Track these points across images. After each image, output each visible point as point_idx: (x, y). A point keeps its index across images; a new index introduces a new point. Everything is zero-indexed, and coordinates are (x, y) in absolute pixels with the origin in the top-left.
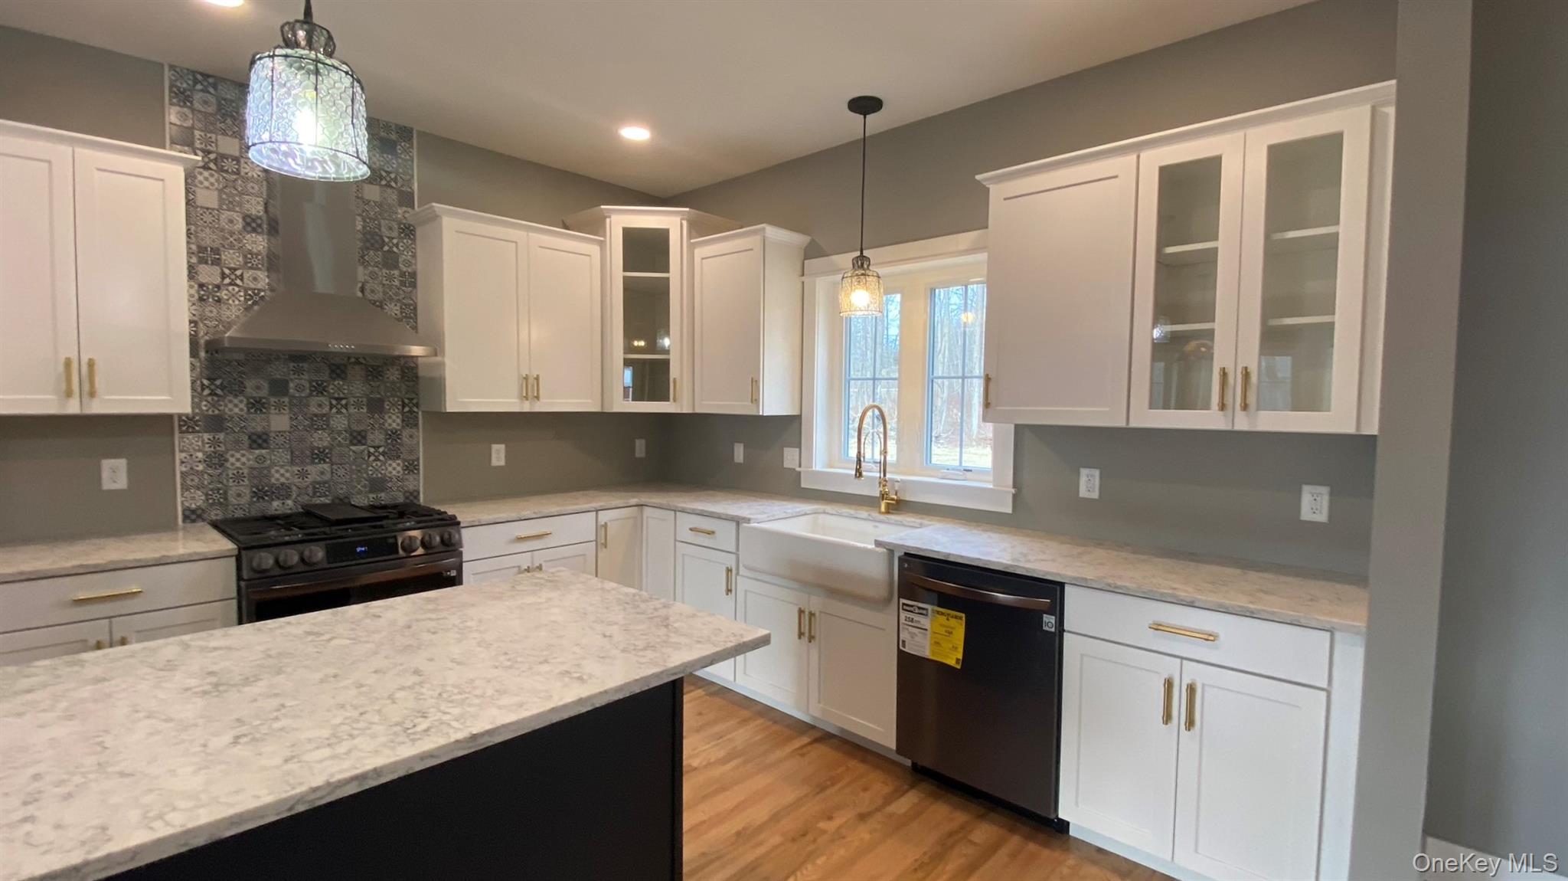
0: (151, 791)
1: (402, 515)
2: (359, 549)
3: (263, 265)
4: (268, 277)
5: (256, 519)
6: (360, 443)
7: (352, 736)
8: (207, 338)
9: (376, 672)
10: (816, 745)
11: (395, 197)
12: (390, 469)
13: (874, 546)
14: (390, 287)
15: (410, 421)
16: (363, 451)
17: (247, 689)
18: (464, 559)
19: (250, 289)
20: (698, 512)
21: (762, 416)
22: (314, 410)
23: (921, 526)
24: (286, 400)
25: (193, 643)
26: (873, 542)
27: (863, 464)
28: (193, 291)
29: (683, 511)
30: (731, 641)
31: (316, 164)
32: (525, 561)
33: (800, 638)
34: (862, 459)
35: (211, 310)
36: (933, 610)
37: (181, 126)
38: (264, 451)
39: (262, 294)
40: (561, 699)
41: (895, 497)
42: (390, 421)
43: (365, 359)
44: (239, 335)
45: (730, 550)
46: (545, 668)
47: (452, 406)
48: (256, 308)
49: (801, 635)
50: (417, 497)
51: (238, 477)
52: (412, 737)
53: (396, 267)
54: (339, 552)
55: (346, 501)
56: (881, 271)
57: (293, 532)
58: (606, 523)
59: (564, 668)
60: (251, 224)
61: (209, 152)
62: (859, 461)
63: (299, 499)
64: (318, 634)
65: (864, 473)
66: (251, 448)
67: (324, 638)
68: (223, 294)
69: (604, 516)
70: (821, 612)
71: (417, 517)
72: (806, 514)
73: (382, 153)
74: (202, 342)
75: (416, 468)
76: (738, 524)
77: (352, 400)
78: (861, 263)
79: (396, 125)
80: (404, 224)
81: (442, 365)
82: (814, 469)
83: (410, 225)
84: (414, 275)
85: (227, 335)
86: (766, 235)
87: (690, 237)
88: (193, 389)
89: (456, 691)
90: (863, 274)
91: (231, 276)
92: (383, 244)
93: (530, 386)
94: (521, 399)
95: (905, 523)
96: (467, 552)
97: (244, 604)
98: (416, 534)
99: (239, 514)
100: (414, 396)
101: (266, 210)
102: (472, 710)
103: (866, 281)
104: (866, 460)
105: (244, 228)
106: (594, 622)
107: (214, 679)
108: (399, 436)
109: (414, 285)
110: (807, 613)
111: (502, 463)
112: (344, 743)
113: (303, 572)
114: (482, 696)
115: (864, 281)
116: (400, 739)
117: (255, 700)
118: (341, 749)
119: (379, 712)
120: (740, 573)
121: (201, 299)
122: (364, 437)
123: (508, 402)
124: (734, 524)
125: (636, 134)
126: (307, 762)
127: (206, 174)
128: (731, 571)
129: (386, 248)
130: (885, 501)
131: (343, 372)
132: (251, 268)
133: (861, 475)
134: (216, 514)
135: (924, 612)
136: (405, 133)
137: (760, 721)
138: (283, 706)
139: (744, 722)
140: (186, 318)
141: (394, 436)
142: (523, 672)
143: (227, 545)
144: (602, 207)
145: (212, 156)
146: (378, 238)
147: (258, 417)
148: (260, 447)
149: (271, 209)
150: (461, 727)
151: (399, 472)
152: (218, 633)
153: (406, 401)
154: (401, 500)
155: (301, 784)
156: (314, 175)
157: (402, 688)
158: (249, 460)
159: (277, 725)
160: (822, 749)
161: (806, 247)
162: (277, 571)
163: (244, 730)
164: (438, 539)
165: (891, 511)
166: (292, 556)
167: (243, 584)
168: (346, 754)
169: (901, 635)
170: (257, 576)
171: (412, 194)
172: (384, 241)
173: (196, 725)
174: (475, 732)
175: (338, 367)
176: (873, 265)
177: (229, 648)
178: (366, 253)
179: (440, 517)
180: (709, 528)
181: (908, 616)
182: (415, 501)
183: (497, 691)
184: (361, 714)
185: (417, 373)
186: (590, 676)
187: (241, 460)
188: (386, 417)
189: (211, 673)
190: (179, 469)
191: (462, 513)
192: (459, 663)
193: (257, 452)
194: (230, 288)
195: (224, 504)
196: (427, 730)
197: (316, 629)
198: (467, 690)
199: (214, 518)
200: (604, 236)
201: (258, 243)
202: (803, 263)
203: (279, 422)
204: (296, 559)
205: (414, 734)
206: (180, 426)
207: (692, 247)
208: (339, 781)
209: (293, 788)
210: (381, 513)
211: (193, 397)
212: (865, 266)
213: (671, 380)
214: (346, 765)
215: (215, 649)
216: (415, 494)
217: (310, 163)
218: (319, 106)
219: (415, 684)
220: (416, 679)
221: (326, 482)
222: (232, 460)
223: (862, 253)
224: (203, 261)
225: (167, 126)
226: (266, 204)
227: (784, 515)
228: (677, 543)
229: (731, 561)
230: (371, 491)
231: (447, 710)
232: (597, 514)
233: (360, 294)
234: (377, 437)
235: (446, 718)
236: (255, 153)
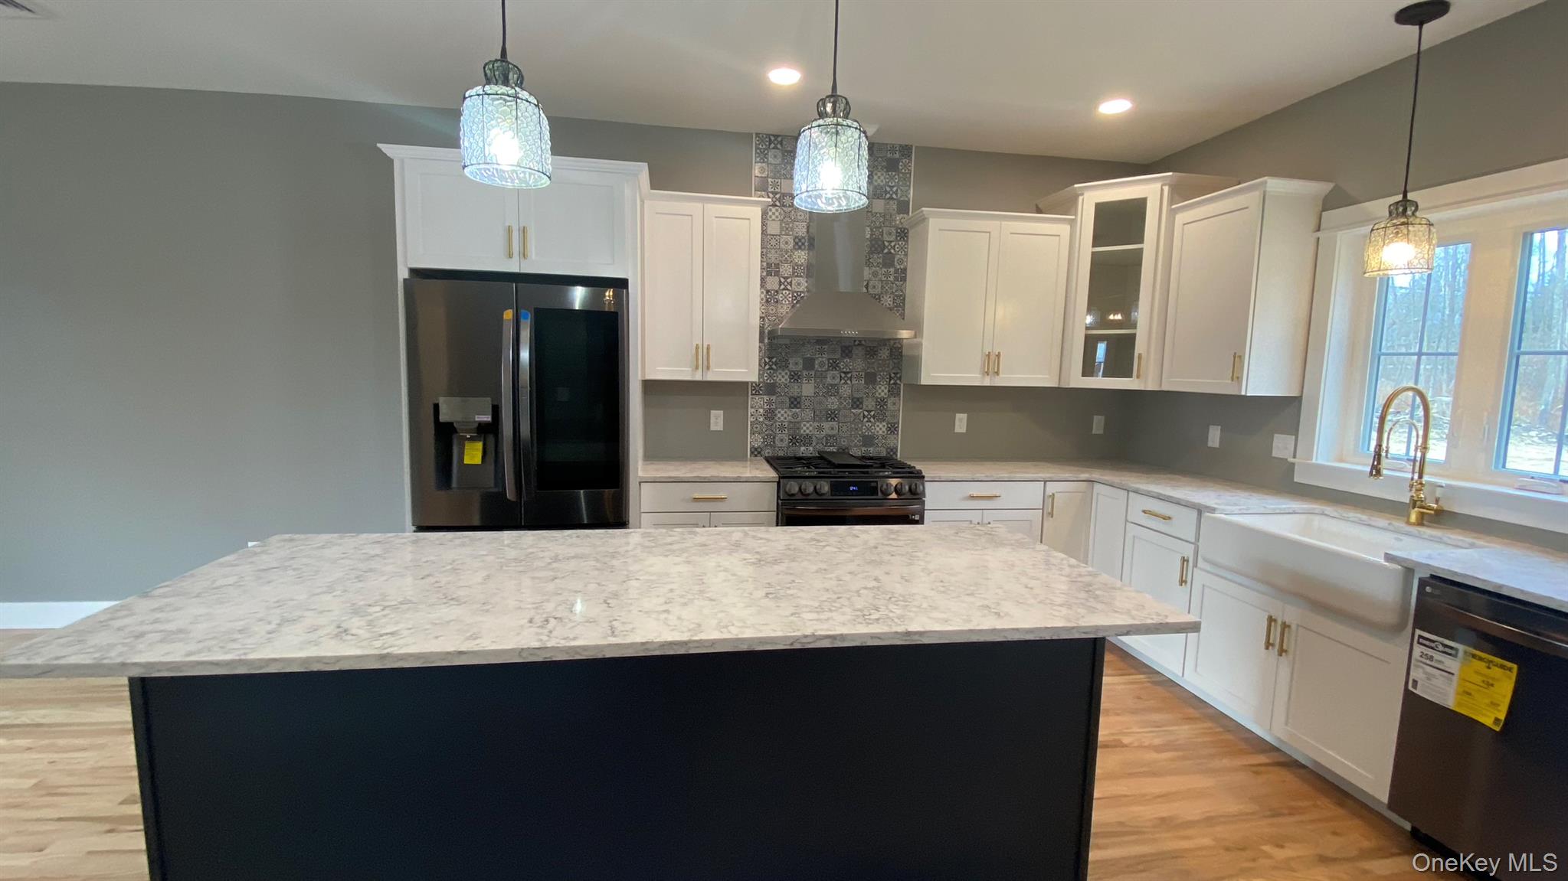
0: (722, 611)
1: (883, 466)
2: (851, 488)
3: (804, 273)
4: (807, 282)
5: (790, 458)
6: (858, 407)
7: (831, 611)
8: (769, 328)
9: (850, 573)
10: (1276, 769)
11: (895, 207)
12: (878, 429)
13: (1383, 561)
14: (887, 282)
15: (894, 392)
16: (860, 414)
17: (775, 566)
18: (926, 508)
19: (795, 292)
20: (1155, 495)
21: (1245, 397)
22: (829, 380)
23: (1472, 546)
24: (813, 373)
25: (750, 533)
26: (1383, 555)
27: (1384, 461)
28: (763, 296)
29: (1137, 491)
30: (1152, 619)
31: (834, 200)
32: (976, 516)
33: (1267, 648)
34: (1383, 454)
35: (772, 309)
36: (1465, 652)
37: (762, 177)
38: (797, 410)
39: (802, 295)
40: (978, 625)
41: (1435, 506)
42: (880, 391)
43: (865, 341)
44: (786, 326)
45: (1189, 540)
46: (971, 599)
47: (926, 380)
48: (798, 305)
49: (1268, 645)
50: (895, 453)
51: (782, 428)
52: (867, 621)
53: (892, 265)
54: (838, 488)
55: (846, 450)
56: (1433, 217)
57: (810, 470)
58: (1053, 494)
59: (986, 602)
60: (798, 244)
61: (776, 193)
62: (1378, 456)
63: (817, 447)
64: (818, 541)
65: (1385, 472)
66: (790, 407)
67: (821, 544)
68: (780, 297)
69: (1052, 488)
70: (1298, 626)
71: (893, 468)
72: (1294, 513)
73: (888, 171)
74: (766, 331)
75: (896, 429)
76: (1200, 513)
77: (854, 374)
78: (1404, 210)
79: (901, 145)
80: (901, 229)
81: (920, 345)
82: (1314, 461)
83: (905, 229)
84: (904, 270)
85: (780, 326)
86: (1268, 189)
87: (1172, 201)
88: (760, 366)
89: (901, 598)
90: (1403, 224)
91: (785, 283)
92: (885, 247)
93: (991, 363)
94: (983, 374)
95: (1445, 539)
96: (929, 501)
97: (780, 515)
98: (894, 482)
99: (781, 454)
100: (899, 371)
101: (808, 232)
102: (912, 614)
103: (1408, 230)
104: (1389, 456)
105: (794, 246)
106: (1020, 574)
107: (758, 556)
108: (885, 403)
109: (904, 279)
110: (1279, 622)
111: (964, 430)
112: (825, 613)
113: (814, 500)
114: (919, 607)
115: (1405, 231)
116: (860, 620)
117: (779, 574)
118: (822, 616)
119: (849, 599)
120: (1199, 565)
121: (767, 301)
122: (861, 403)
123: (972, 377)
124: (1194, 514)
125: (1115, 107)
126: (804, 619)
127: (774, 210)
128: (1188, 561)
129: (886, 251)
130: (1416, 509)
131: (850, 352)
132: (797, 276)
133: (1379, 473)
134: (768, 452)
135: (1453, 652)
136: (906, 150)
137: (1209, 724)
138: (793, 581)
139: (1189, 719)
140: (758, 314)
141: (882, 403)
142: (953, 598)
143: (771, 474)
144: (1076, 186)
145: (778, 196)
146: (880, 243)
147: (796, 386)
148: (796, 407)
149: (811, 230)
150: (899, 623)
151: (883, 432)
152: (763, 528)
153: (893, 375)
154: (884, 454)
155: (798, 630)
156: (832, 209)
157: (865, 588)
158: (788, 415)
159: (789, 592)
160: (1286, 775)
161: (1326, 196)
162: (800, 496)
163: (771, 590)
164: (907, 488)
165: (1425, 522)
166: (809, 486)
167: (780, 502)
168: (826, 620)
169: (1411, 673)
170: (788, 498)
171: (908, 202)
172: (884, 245)
173: (747, 581)
174: (909, 630)
175: (847, 347)
176: (1423, 209)
177: (768, 540)
178: (871, 256)
179: (908, 470)
180: (1168, 513)
181: (1425, 652)
182: (894, 456)
183: (930, 606)
184: (838, 598)
185: (901, 352)
186: (1007, 614)
187: (784, 415)
188: (878, 388)
189: (757, 553)
190: (751, 419)
191: (927, 470)
192: (906, 581)
193: (794, 410)
194: (784, 292)
195: (773, 446)
196: (878, 619)
197: (818, 538)
198: (910, 600)
199: (767, 455)
200: (1076, 214)
201: (801, 257)
202: (1321, 215)
203: (808, 389)
204: (811, 489)
205: (869, 619)
206: (752, 390)
207: (1172, 213)
208: (820, 635)
209: (794, 632)
210: (868, 462)
211: (760, 370)
212: (1409, 213)
213: (1136, 355)
214: (825, 626)
215: (761, 539)
216: (894, 450)
217: (829, 201)
218: (837, 159)
219: (874, 587)
220: (874, 584)
221: (834, 436)
222: (779, 415)
223: (1405, 196)
224: (769, 274)
225: (753, 177)
226: (808, 227)
227: (1262, 510)
228: (1129, 525)
229: (1188, 551)
230: (864, 446)
231: (894, 610)
232: (1045, 483)
233: (865, 290)
234: (870, 404)
235: (891, 615)
236: (798, 201)
